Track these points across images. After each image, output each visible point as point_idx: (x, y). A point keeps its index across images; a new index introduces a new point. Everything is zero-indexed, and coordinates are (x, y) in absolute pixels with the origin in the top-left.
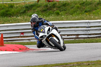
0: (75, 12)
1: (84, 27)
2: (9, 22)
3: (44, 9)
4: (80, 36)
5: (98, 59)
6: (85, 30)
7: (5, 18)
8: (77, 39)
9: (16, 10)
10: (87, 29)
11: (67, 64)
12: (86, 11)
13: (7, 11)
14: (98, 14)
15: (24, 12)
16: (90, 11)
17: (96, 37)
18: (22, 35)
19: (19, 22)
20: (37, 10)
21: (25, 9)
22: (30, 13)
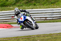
0: (45, 3)
2: (5, 10)
3: (27, 2)
4: (47, 18)
7: (3, 8)
8: (46, 20)
9: (10, 2)
12: (52, 3)
13: (4, 3)
14: (59, 5)
15: (15, 4)
16: (54, 3)
18: (12, 18)
19: (11, 10)
20: (22, 3)
21: (15, 2)
22: (18, 4)
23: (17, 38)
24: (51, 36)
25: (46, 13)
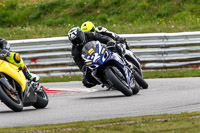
0: (137, 16)
1: (156, 47)
3: (76, 11)
5: (183, 110)
6: (159, 53)
7: (1, 29)
9: (22, 13)
10: (163, 50)
11: (122, 120)
12: (159, 16)
13: (4, 16)
15: (38, 17)
16: (167, 15)
17: (181, 67)
18: (33, 63)
19: (27, 38)
20: (62, 14)
21: (38, 12)
22: (49, 19)
23: (79, 125)
24: (189, 121)
25: (142, 47)
